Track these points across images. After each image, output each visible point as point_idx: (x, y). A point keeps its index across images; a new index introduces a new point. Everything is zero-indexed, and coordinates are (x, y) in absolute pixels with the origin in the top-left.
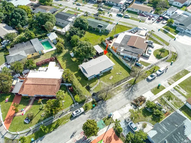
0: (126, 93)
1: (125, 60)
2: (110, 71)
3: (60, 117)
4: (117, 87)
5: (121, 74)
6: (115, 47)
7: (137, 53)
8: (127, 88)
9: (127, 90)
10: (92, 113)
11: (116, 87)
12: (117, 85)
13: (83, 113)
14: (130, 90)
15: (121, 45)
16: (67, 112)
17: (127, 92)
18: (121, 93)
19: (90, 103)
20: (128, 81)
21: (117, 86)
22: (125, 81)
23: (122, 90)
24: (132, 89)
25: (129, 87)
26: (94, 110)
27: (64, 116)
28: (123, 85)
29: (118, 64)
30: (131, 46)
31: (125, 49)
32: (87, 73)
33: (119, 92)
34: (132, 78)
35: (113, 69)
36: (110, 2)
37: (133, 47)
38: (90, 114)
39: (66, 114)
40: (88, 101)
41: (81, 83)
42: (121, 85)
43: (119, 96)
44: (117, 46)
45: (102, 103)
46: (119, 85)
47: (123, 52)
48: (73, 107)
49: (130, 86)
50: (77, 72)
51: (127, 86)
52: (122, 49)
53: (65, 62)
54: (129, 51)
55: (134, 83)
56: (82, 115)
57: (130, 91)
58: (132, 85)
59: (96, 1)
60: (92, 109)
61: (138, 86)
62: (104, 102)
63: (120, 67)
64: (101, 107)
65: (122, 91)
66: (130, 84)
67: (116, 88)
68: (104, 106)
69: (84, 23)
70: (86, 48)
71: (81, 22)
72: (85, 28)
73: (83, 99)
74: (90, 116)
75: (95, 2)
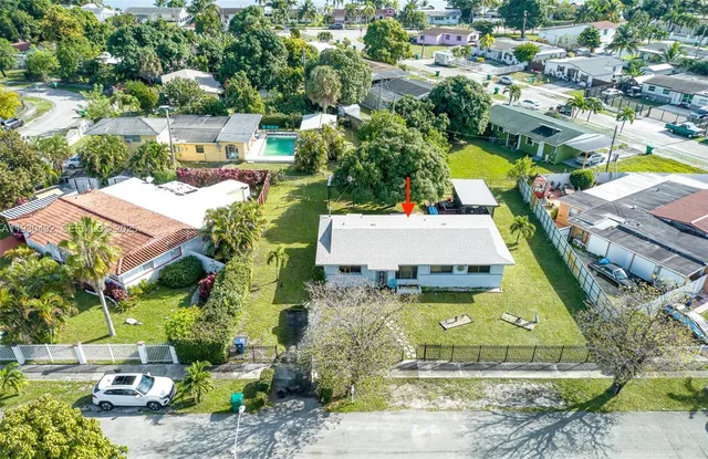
0: (491, 431)
1: (600, 275)
2: (476, 292)
3: (46, 373)
4: (458, 381)
5: (532, 326)
6: (574, 211)
7: (698, 257)
8: (524, 410)
9: (515, 422)
10: (201, 434)
11: (449, 375)
12: (466, 367)
13: (153, 409)
14: (536, 426)
15: (614, 208)
16: (92, 370)
17: (504, 430)
18: (456, 417)
19: (236, 381)
20: (558, 375)
21: (461, 374)
22: (530, 369)
23: (477, 404)
24: (551, 430)
25: (542, 412)
26: (220, 425)
27: (68, 378)
28: (503, 380)
29: (544, 281)
30: (672, 224)
31: (627, 226)
32: (328, 248)
33: (450, 409)
34: (598, 374)
35: (498, 290)
36: (652, 89)
37: (687, 229)
38: (181, 435)
39: (81, 378)
40: (240, 369)
42: (490, 375)
43: (434, 429)
44: (589, 204)
45: (295, 414)
46: (479, 374)
47: (608, 234)
48: (144, 360)
49: (553, 410)
50: (304, 246)
51: (531, 401)
52: (608, 221)
53: (292, 203)
54: (652, 237)
55: (598, 404)
56: (140, 421)
57: (531, 436)
58: (570, 409)
59: (590, 80)
60: (218, 415)
61: (614, 430)
62: (315, 414)
63: (551, 296)
64: (276, 427)
65: (473, 409)
66: (559, 398)
67: (449, 381)
68: (293, 432)
74: (174, 443)
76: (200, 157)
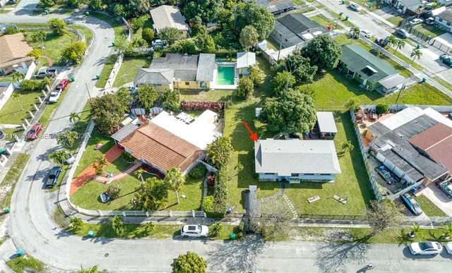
0: (324, 250)
1: (379, 173)
2: (324, 183)
3: (159, 221)
4: (314, 228)
5: (345, 202)
6: (374, 135)
7: (422, 171)
8: (337, 242)
9: (333, 246)
10: (221, 249)
11: (310, 225)
12: (317, 222)
13: (203, 238)
14: (341, 248)
15: (391, 136)
16: (175, 220)
17: (328, 250)
18: (312, 244)
19: (230, 226)
20: (352, 226)
21: (315, 225)
22: (342, 223)
23: (320, 238)
24: (346, 250)
25: (344, 242)
26: (227, 245)
27: (168, 223)
28: (331, 228)
29: (353, 176)
30: (417, 149)
31: (396, 150)
32: (261, 163)
33: (310, 240)
34: (368, 226)
35: (332, 181)
36: (441, 20)
37: (422, 153)
38: (215, 249)
39: (172, 223)
40: (230, 220)
41: (239, 178)
42: (326, 226)
43: (304, 249)
44: (381, 133)
45: (254, 241)
46: (322, 225)
47: (386, 153)
48: (194, 216)
49: (348, 242)
50: (246, 153)
51: (340, 237)
52: (389, 145)
53: (237, 122)
54: (405, 158)
55: (365, 240)
56: (199, 242)
57: (339, 252)
58: (354, 242)
59: (405, 9)
60: (226, 241)
61: (369, 251)
62: (261, 242)
63: (355, 185)
64: (247, 247)
65: (319, 241)
66: (351, 236)
67: (310, 228)
68: (254, 249)
69: (328, 51)
70: (289, 107)
71: (321, 47)
72: (326, 64)
73: (219, 210)
74: (213, 252)
75: (400, 10)
76: (187, 87)
